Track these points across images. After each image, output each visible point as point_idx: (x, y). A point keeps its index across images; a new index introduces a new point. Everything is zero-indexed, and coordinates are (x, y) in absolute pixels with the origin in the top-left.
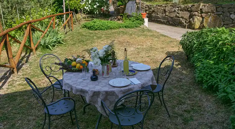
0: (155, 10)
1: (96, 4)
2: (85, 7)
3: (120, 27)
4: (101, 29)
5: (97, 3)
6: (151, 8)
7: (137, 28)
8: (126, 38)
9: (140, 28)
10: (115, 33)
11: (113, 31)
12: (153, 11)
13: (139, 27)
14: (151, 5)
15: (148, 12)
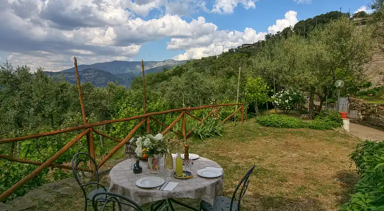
0: (375, 110)
1: (289, 99)
2: (275, 101)
3: (302, 127)
4: (275, 126)
5: (290, 97)
6: (369, 108)
7: (327, 131)
8: (300, 140)
9: (332, 131)
10: (291, 132)
11: (290, 130)
12: (373, 112)
13: (332, 129)
14: (370, 104)
15: (364, 113)
